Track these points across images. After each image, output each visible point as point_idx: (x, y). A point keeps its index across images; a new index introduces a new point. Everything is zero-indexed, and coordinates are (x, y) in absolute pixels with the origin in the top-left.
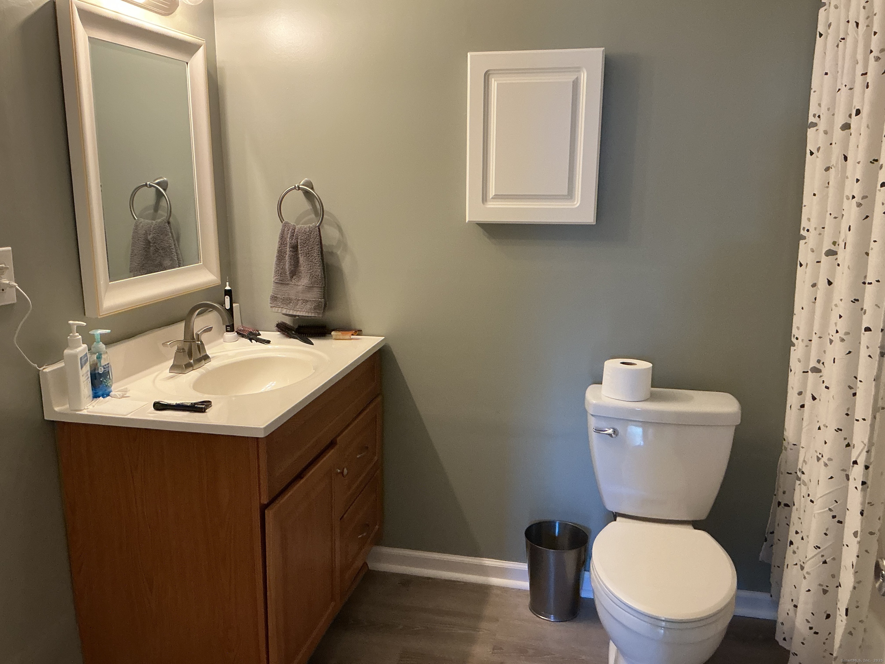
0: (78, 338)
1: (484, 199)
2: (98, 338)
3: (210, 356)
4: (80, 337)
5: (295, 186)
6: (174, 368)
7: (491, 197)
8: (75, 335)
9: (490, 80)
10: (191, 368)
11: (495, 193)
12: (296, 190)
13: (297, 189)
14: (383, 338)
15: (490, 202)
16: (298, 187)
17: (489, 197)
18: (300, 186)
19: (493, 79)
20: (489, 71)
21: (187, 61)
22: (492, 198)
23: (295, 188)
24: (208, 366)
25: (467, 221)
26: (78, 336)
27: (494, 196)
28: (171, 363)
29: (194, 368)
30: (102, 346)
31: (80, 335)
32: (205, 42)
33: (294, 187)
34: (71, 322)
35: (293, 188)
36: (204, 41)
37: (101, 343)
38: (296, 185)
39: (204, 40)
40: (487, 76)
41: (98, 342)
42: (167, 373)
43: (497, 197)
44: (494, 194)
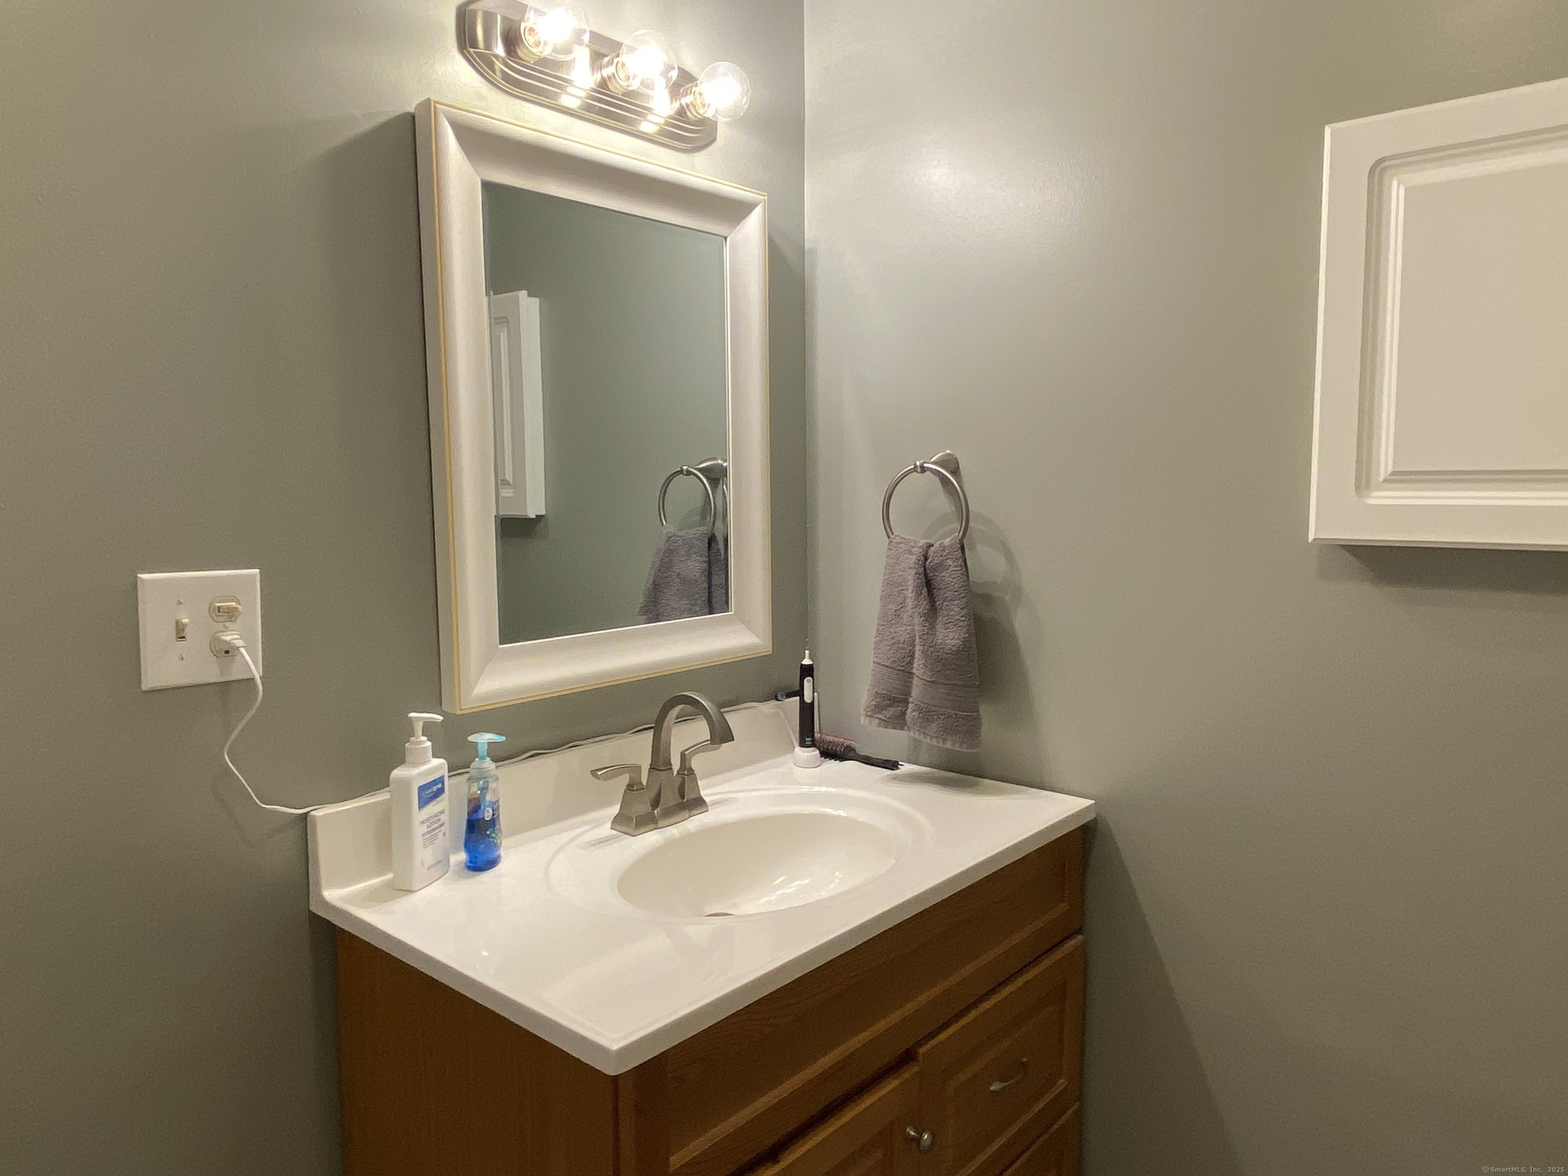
0: (423, 746)
1: (1363, 483)
2: (483, 749)
3: (707, 799)
4: (429, 744)
5: (916, 466)
6: (620, 821)
7: (1382, 478)
8: (419, 740)
9: (1386, 182)
10: (652, 826)
11: (1394, 466)
12: (917, 472)
13: (919, 470)
14: (1093, 802)
15: (1379, 490)
16: (922, 467)
17: (1378, 475)
18: (926, 465)
19: (1395, 184)
20: (1385, 161)
21: (725, 235)
22: (1385, 481)
23: (914, 470)
24: (694, 823)
25: (1311, 537)
26: (423, 742)
27: (1391, 474)
28: (615, 810)
29: (660, 825)
30: (488, 764)
31: (428, 740)
32: (766, 198)
33: (912, 467)
34: (412, 715)
35: (911, 469)
36: (765, 196)
37: (488, 759)
38: (918, 463)
39: (766, 194)
40: (1378, 170)
41: (483, 758)
42: (606, 830)
43: (1399, 478)
44: (1390, 469)
